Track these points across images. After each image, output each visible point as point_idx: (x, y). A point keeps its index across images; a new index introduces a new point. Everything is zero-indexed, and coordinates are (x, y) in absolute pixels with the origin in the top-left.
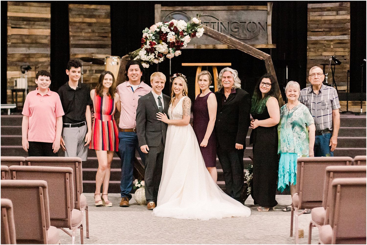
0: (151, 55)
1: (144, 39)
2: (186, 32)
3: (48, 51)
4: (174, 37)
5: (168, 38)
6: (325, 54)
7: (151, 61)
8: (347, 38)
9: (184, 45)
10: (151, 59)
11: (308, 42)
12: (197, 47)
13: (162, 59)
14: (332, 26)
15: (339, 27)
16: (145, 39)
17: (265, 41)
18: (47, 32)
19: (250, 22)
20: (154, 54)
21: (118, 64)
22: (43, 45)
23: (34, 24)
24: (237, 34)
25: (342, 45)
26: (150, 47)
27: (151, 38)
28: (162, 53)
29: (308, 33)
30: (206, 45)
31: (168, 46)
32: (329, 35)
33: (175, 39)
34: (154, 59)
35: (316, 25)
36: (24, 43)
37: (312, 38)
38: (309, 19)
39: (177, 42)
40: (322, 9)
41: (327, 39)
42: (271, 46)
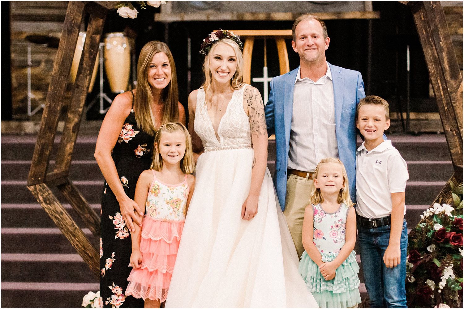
7: (143, 1)
30: (253, 14)
42: (371, 15)
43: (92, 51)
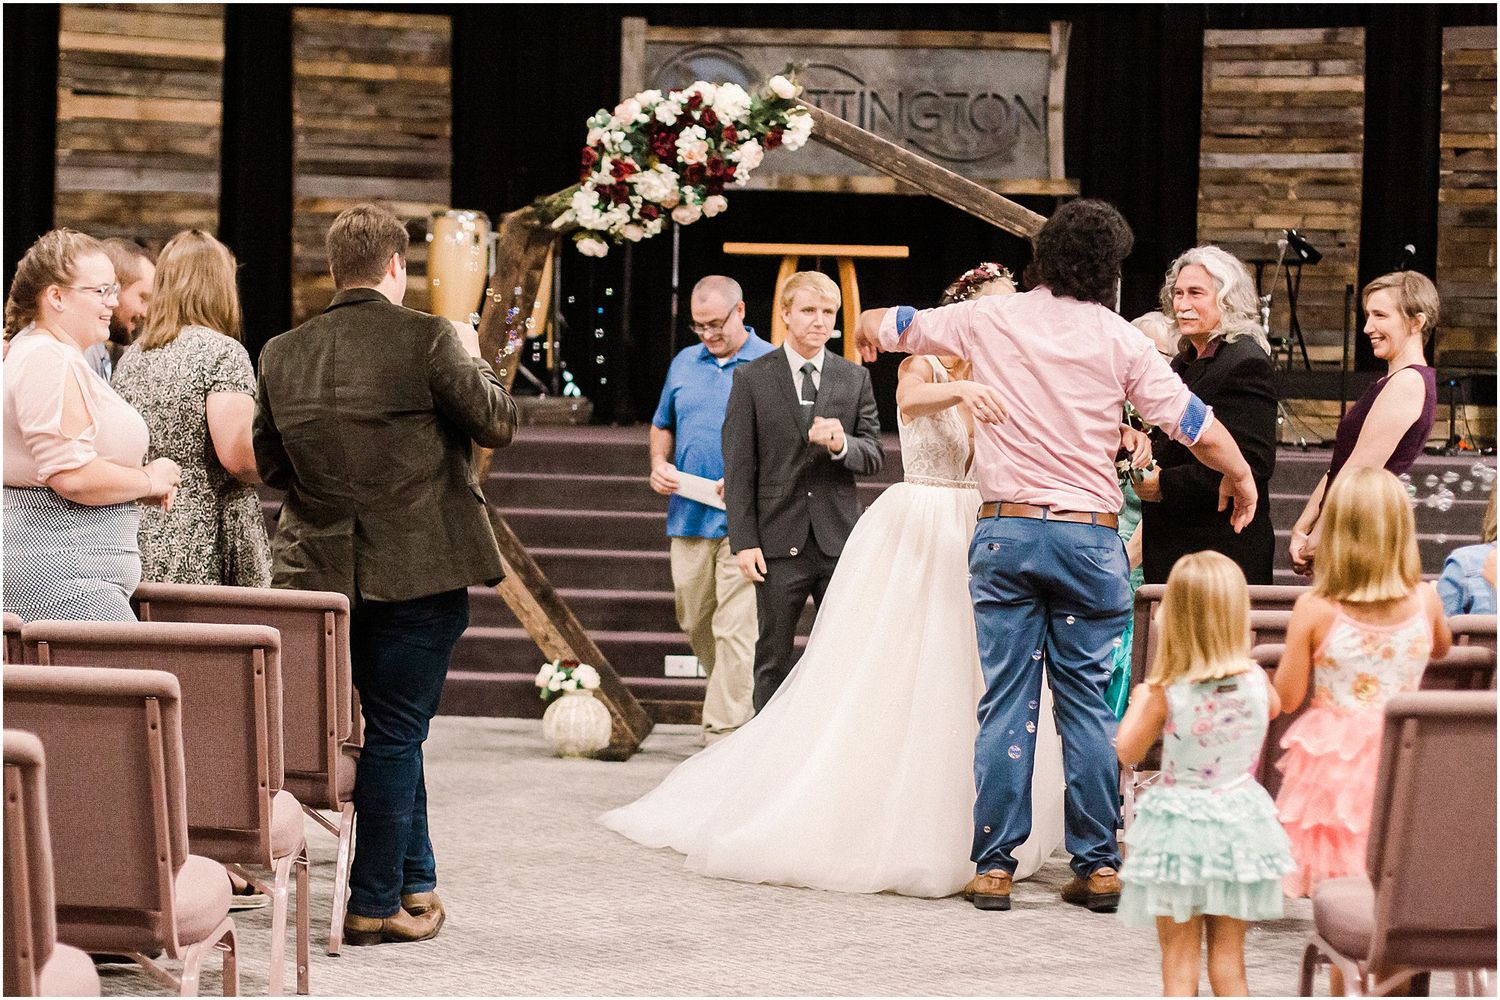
0: (616, 210)
1: (592, 152)
2: (745, 127)
3: (210, 185)
4: (701, 146)
5: (678, 148)
6: (1265, 221)
7: (618, 233)
8: (1349, 162)
9: (740, 177)
10: (614, 224)
11: (1201, 175)
12: (781, 182)
13: (655, 227)
14: (1297, 117)
15: (1321, 119)
16: (595, 149)
17: (1039, 165)
18: (208, 111)
19: (984, 96)
20: (628, 207)
21: (477, 239)
22: (191, 164)
23: (159, 82)
24: (932, 137)
25: (1330, 190)
26: (612, 180)
27: (616, 147)
28: (657, 205)
29: (1204, 142)
30: (813, 177)
31: (678, 176)
32: (1285, 149)
33: (707, 153)
34: (627, 224)
35: (1235, 112)
36: (118, 150)
37: (1218, 160)
38: (1209, 86)
39: (714, 164)
40: (1258, 53)
41: (1275, 166)
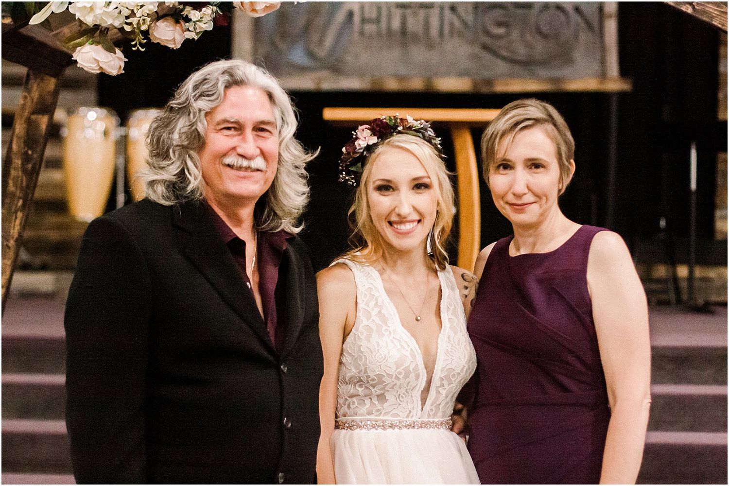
7: (139, 32)
12: (374, 82)
17: (596, 67)
19: (547, 7)
21: (106, 133)
24: (502, 43)
30: (401, 78)
34: (154, 16)
42: (615, 84)
43: (30, 152)
